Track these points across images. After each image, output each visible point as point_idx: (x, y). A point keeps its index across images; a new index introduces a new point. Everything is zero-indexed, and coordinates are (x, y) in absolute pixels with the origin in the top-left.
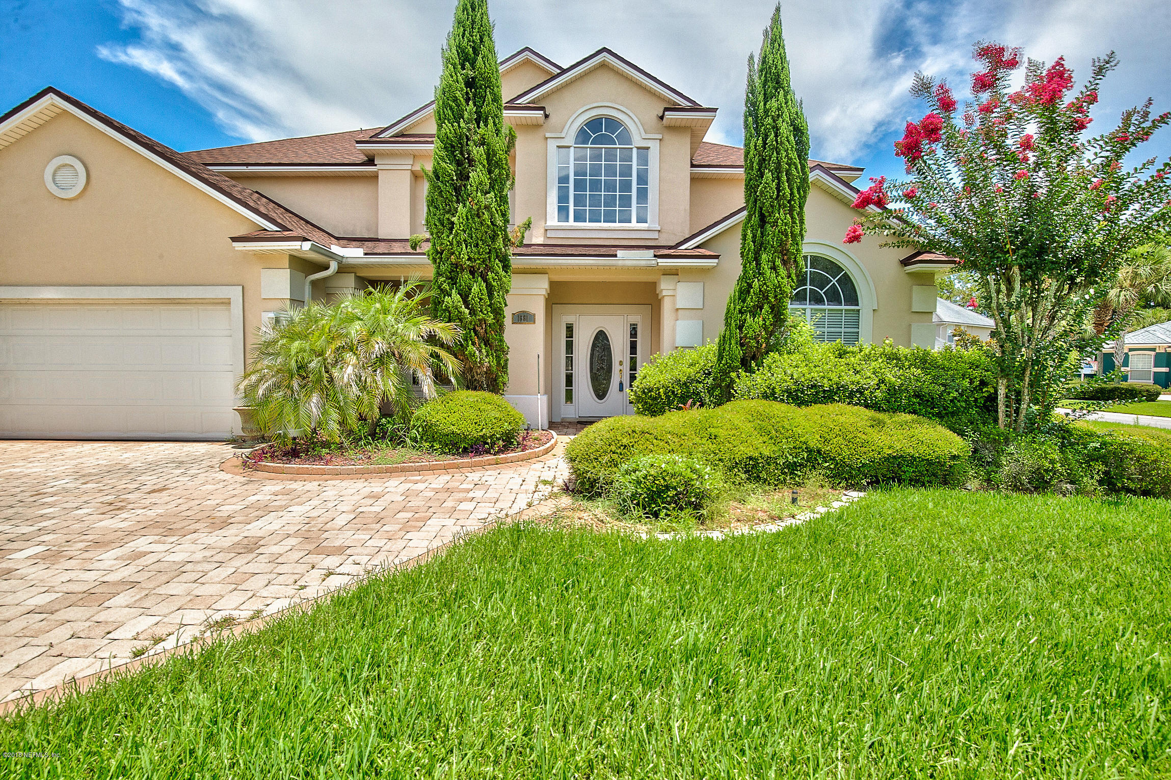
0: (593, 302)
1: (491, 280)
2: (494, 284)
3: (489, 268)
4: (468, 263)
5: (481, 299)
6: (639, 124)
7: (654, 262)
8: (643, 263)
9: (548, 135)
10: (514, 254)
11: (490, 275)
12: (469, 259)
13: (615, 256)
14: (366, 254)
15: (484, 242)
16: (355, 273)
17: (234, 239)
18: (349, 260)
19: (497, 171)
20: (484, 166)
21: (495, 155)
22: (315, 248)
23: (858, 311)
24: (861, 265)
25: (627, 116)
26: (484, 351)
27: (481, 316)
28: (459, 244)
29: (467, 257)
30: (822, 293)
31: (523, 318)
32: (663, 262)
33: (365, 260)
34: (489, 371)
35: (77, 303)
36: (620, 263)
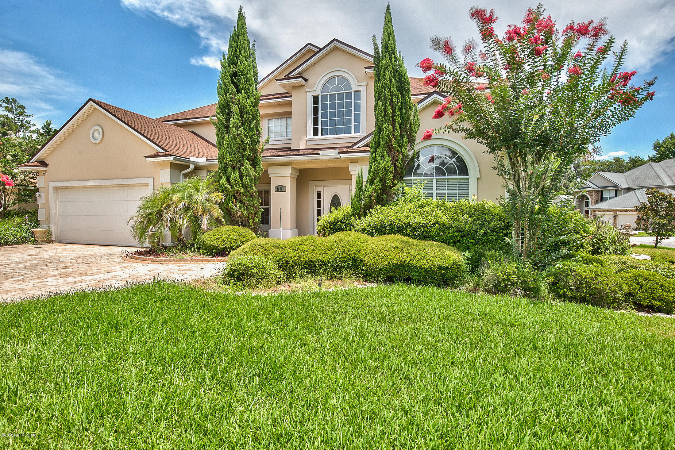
0: (331, 179)
1: (242, 171)
2: (244, 172)
3: (242, 165)
4: (230, 163)
5: (236, 181)
6: (355, 78)
7: (338, 156)
8: (333, 157)
9: (307, 90)
10: (263, 157)
11: (242, 168)
12: (231, 161)
13: (319, 154)
14: (207, 160)
15: (239, 152)
16: (207, 169)
17: (146, 157)
18: (200, 163)
19: (245, 116)
20: (238, 115)
21: (244, 108)
22: (176, 159)
23: (468, 179)
24: (469, 152)
25: (348, 75)
26: (238, 206)
27: (236, 188)
28: (226, 154)
29: (229, 160)
30: (444, 169)
31: (281, 189)
32: (342, 156)
33: (206, 163)
34: (241, 216)
35: (101, 187)
36: (321, 158)
